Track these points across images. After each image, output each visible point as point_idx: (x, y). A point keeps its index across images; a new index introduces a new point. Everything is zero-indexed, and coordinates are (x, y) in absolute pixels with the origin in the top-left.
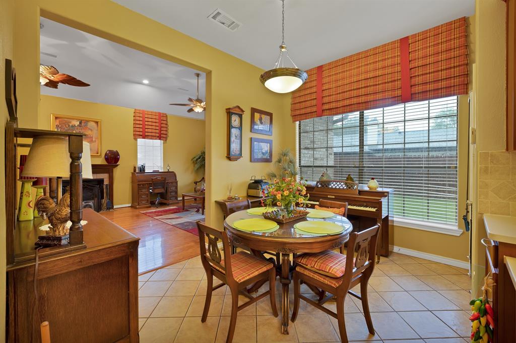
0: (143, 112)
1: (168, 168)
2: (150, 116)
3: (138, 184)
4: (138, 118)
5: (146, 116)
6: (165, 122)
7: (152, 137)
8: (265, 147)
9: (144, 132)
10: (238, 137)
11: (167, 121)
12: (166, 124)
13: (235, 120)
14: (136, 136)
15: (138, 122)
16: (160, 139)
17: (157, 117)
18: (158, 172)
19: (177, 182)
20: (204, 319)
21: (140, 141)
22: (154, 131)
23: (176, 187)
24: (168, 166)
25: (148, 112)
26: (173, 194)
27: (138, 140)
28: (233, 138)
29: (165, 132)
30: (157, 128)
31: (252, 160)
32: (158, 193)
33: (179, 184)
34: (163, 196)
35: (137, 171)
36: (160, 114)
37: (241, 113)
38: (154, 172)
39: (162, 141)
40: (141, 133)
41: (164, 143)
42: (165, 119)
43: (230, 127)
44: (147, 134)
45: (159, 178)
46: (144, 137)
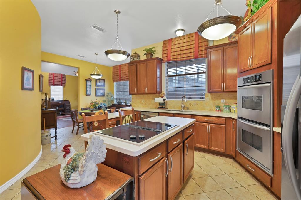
0: (53, 74)
1: (66, 99)
2: (57, 76)
3: (51, 106)
4: (51, 77)
5: (55, 76)
6: (64, 78)
7: (58, 85)
8: (102, 91)
9: (54, 83)
10: (90, 88)
11: (65, 78)
12: (65, 79)
13: (89, 83)
14: (50, 85)
15: (51, 78)
16: (62, 86)
17: (60, 76)
18: (61, 100)
19: (70, 105)
20: (72, 133)
21: (52, 87)
22: (58, 82)
23: (70, 107)
24: (66, 98)
25: (56, 74)
26: (68, 110)
27: (51, 86)
28: (88, 89)
29: (64, 83)
30: (60, 81)
31: (96, 95)
32: (61, 110)
33: (71, 106)
34: (63, 111)
35: (51, 100)
36: (62, 75)
37: (90, 80)
38: (59, 100)
39: (63, 87)
40: (52, 83)
41: (64, 88)
42: (64, 77)
43: (86, 85)
44: (55, 84)
45: (61, 103)
46: (54, 85)
